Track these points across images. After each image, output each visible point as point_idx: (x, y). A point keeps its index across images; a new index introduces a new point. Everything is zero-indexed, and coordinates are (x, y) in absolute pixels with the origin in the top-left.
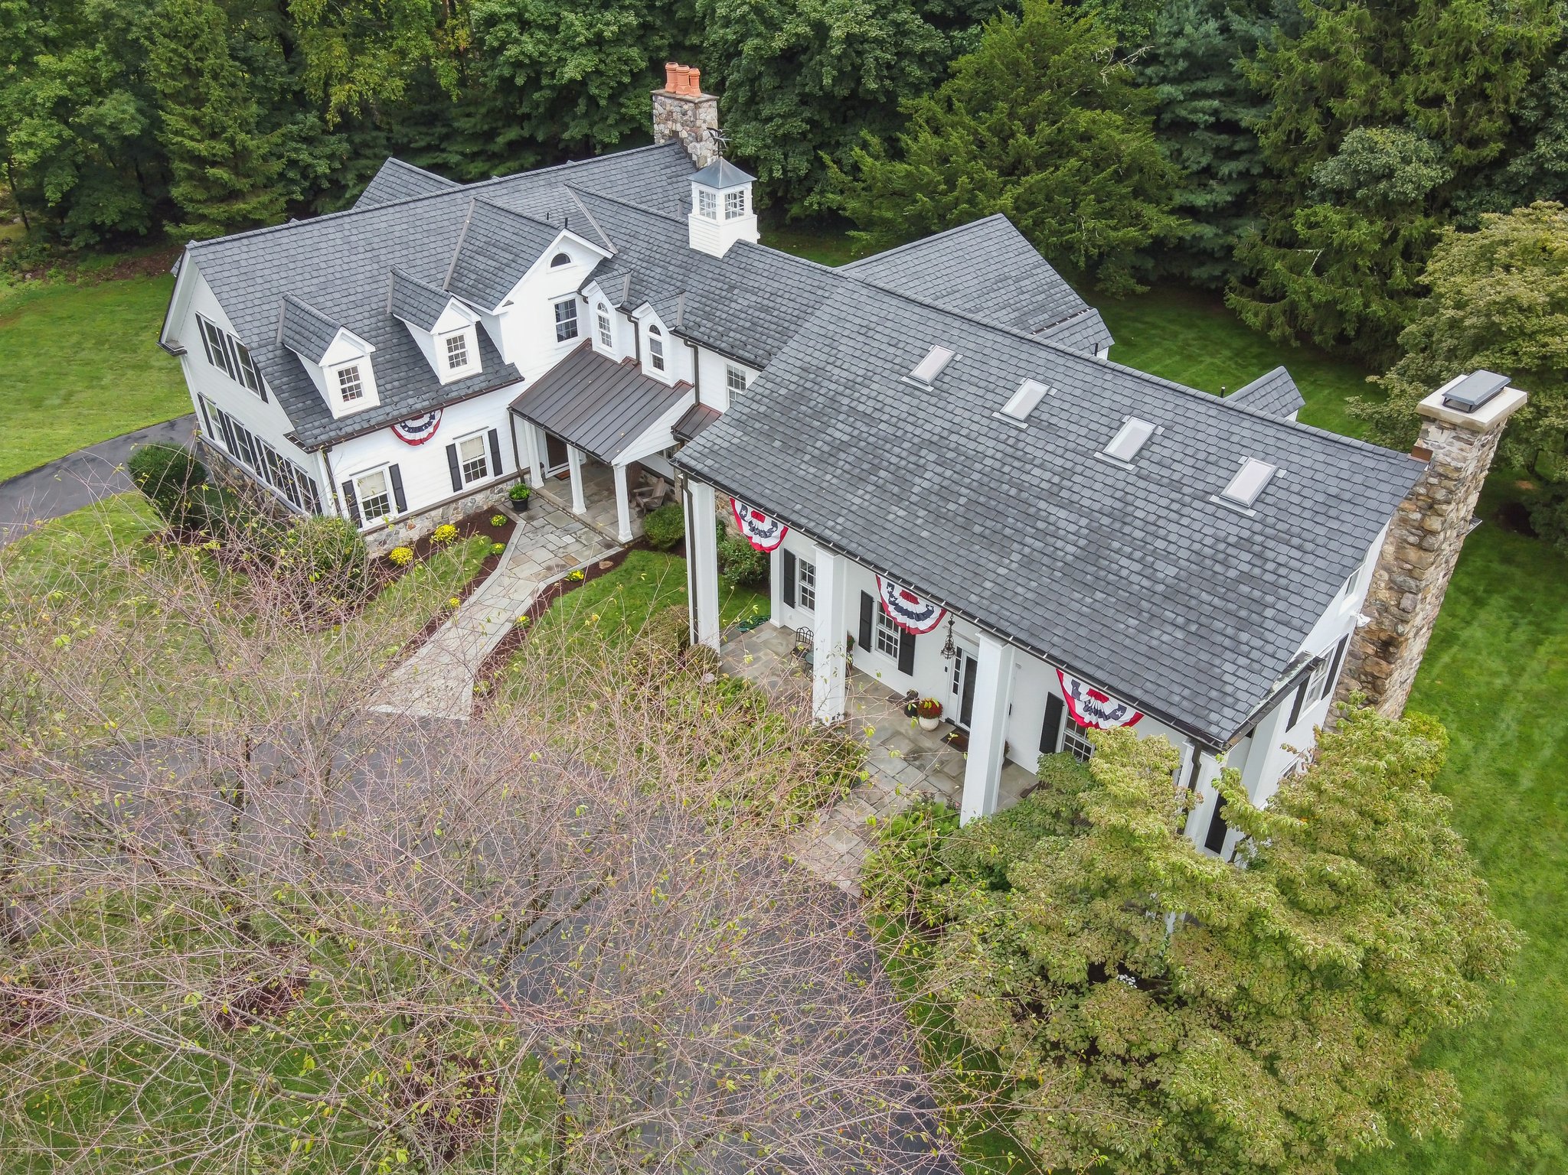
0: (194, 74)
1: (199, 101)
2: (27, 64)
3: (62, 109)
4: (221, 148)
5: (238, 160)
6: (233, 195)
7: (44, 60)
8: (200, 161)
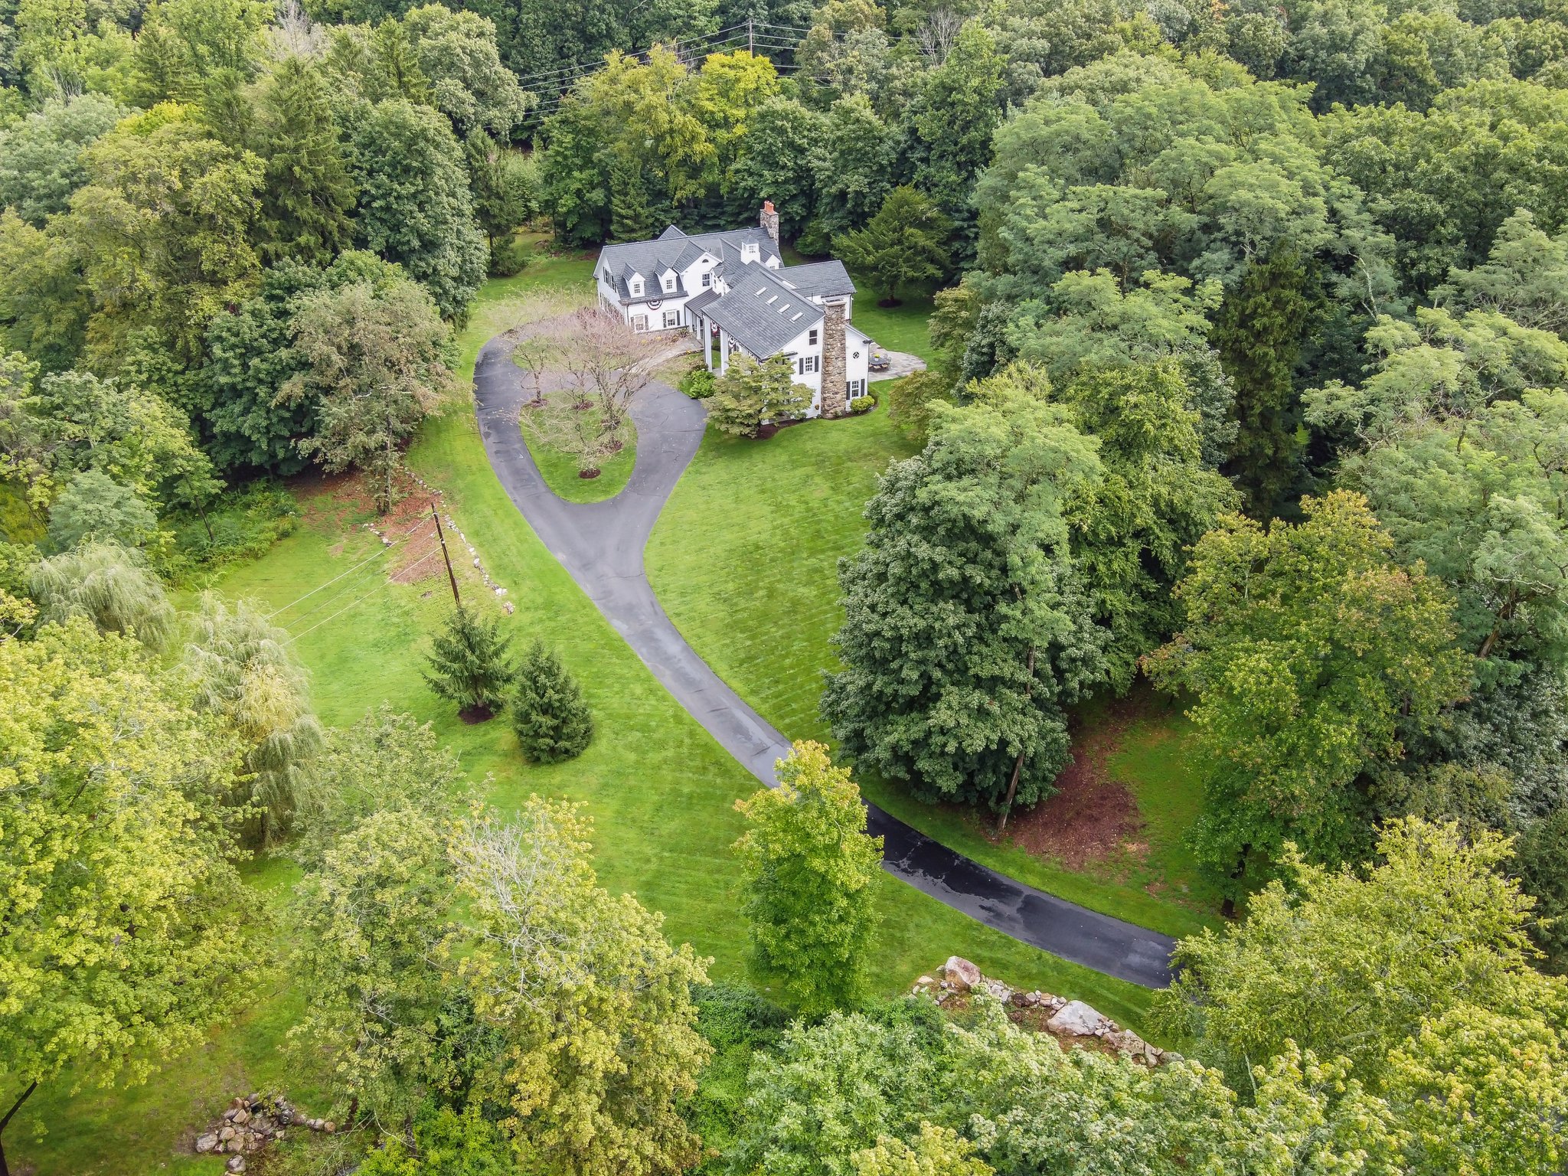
0: (626, 184)
1: (626, 194)
2: (569, 174)
3: (579, 193)
4: (631, 212)
5: (636, 218)
6: (633, 230)
7: (576, 174)
8: (623, 217)
